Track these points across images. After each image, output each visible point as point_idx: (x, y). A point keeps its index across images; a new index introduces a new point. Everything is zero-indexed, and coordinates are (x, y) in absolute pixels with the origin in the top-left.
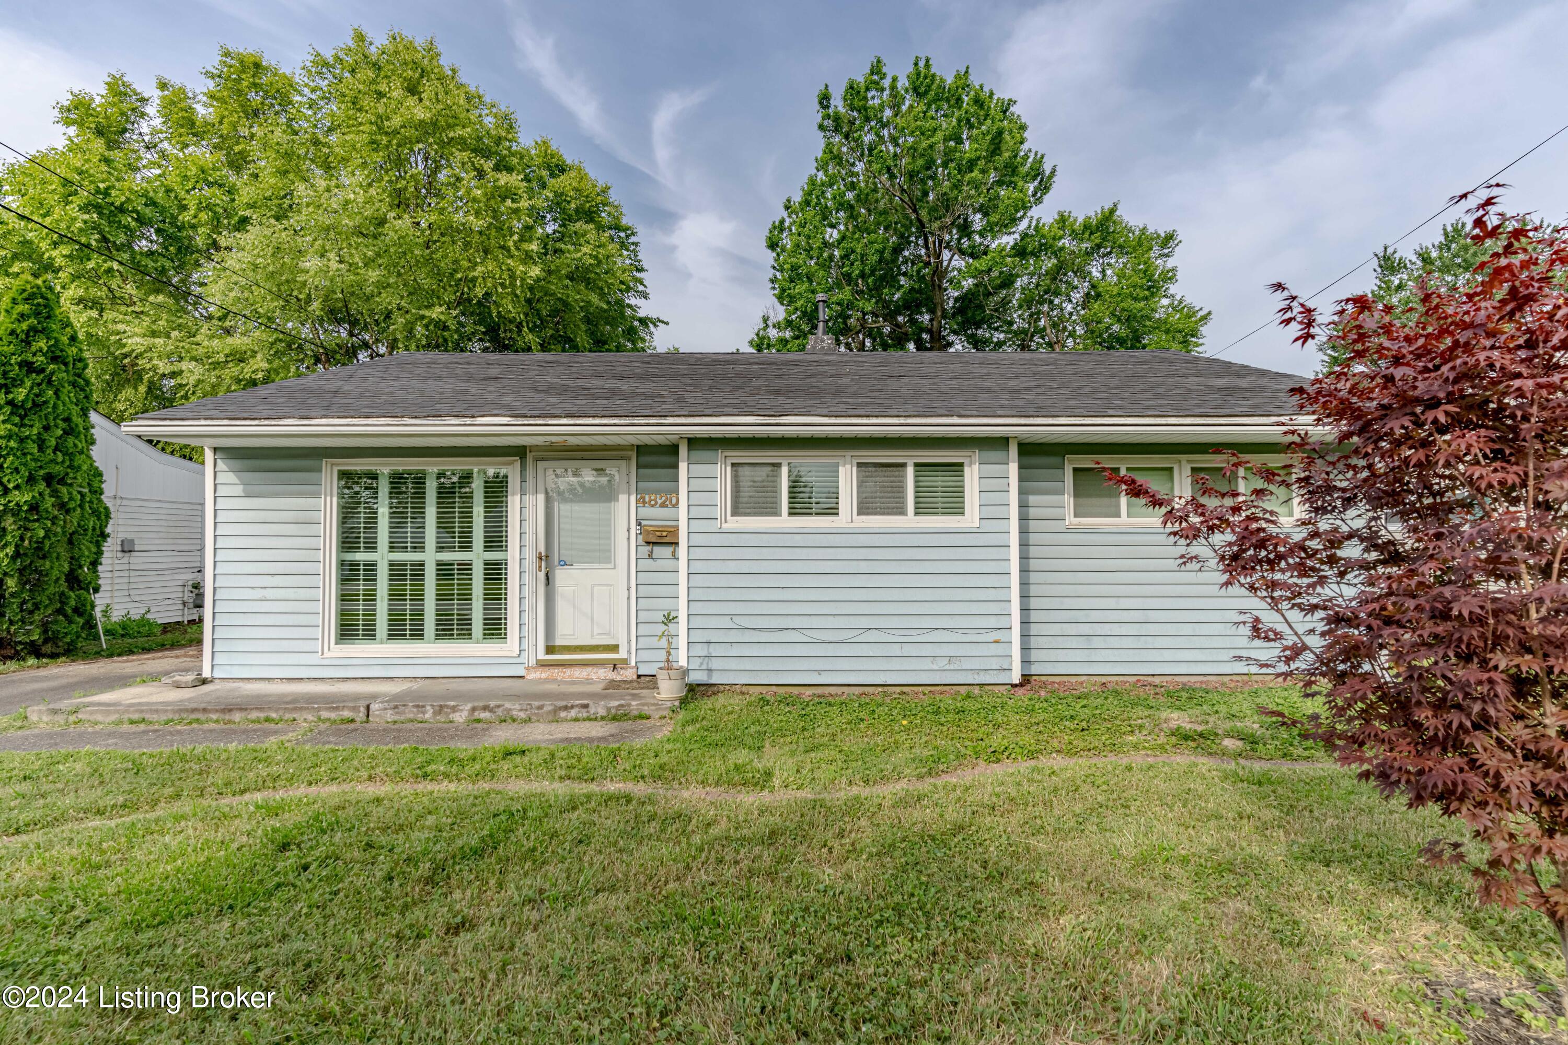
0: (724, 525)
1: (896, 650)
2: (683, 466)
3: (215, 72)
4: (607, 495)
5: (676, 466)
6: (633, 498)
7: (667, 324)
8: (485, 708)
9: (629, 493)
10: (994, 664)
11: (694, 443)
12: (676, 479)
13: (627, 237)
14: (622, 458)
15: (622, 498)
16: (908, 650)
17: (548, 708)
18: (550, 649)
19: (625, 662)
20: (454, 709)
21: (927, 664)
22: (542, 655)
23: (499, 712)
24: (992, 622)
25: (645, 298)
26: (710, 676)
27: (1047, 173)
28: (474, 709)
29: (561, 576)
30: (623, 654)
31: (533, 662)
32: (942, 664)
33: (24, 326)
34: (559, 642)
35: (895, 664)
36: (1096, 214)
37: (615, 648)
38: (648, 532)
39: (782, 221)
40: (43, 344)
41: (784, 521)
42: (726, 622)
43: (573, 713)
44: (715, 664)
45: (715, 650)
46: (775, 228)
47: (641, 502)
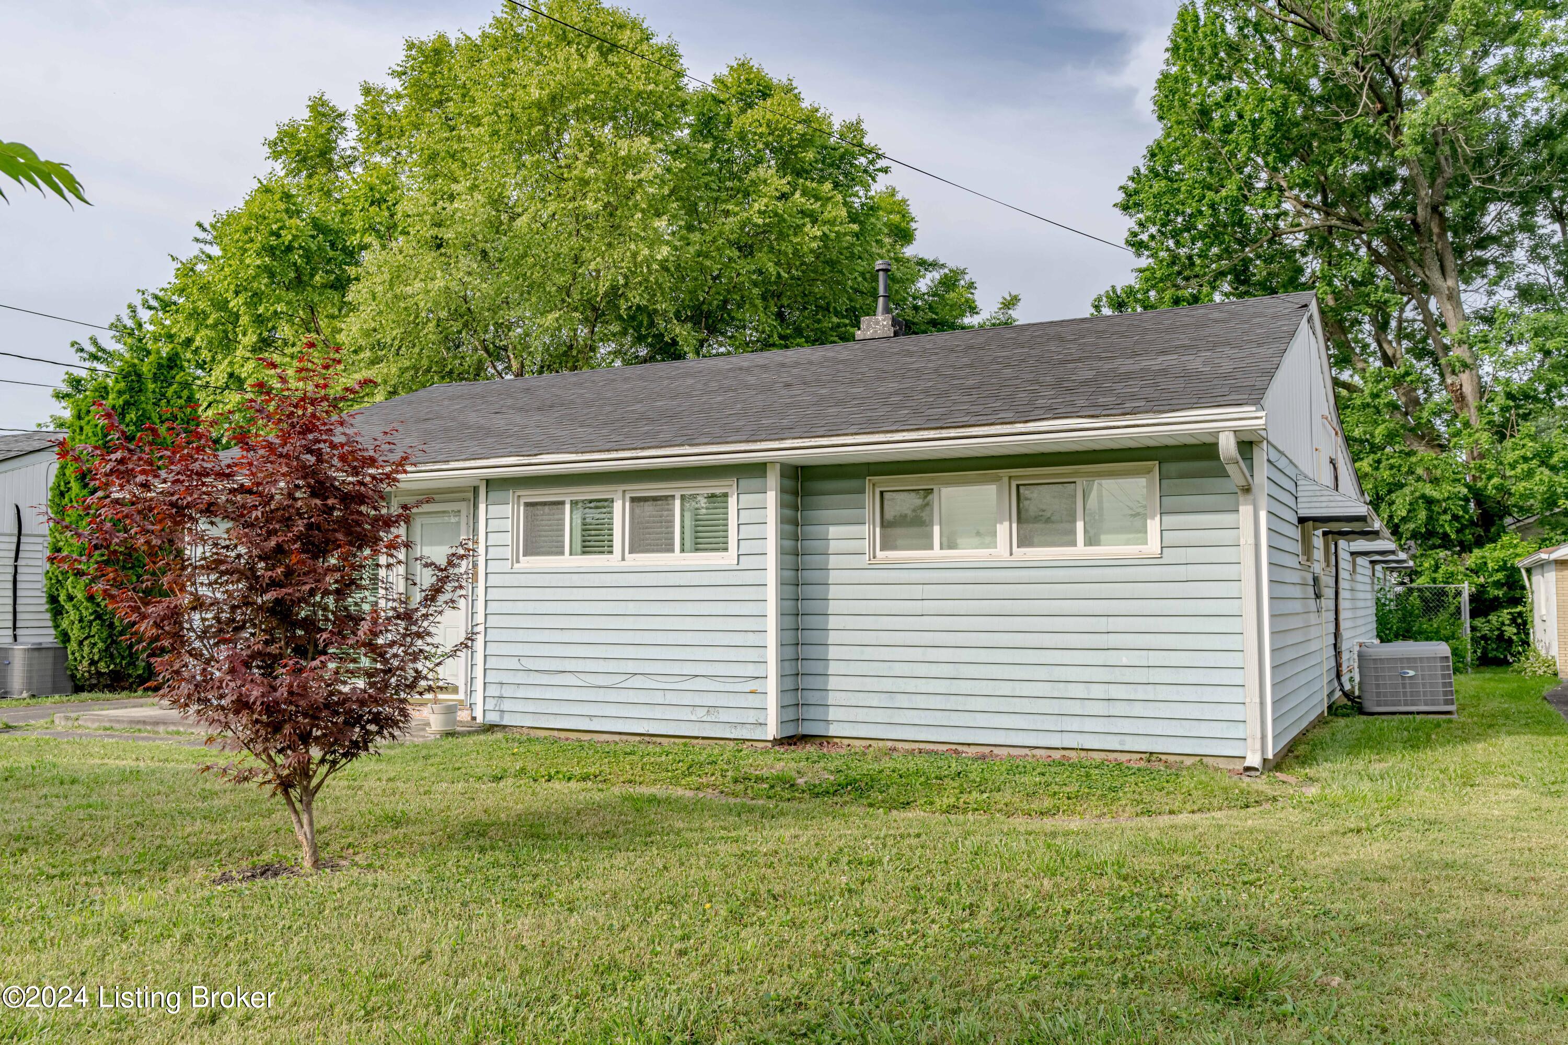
0: (516, 565)
1: (658, 698)
2: (482, 508)
3: (399, 69)
5: (479, 506)
6: (471, 539)
9: (468, 535)
10: (751, 717)
11: (490, 483)
12: (478, 517)
14: (464, 500)
15: (464, 539)
16: (671, 698)
21: (685, 714)
24: (750, 670)
26: (502, 718)
30: (461, 695)
32: (700, 714)
33: (121, 402)
35: (658, 713)
37: (456, 690)
40: (132, 416)
41: (568, 561)
42: (513, 664)
44: (507, 705)
45: (507, 691)
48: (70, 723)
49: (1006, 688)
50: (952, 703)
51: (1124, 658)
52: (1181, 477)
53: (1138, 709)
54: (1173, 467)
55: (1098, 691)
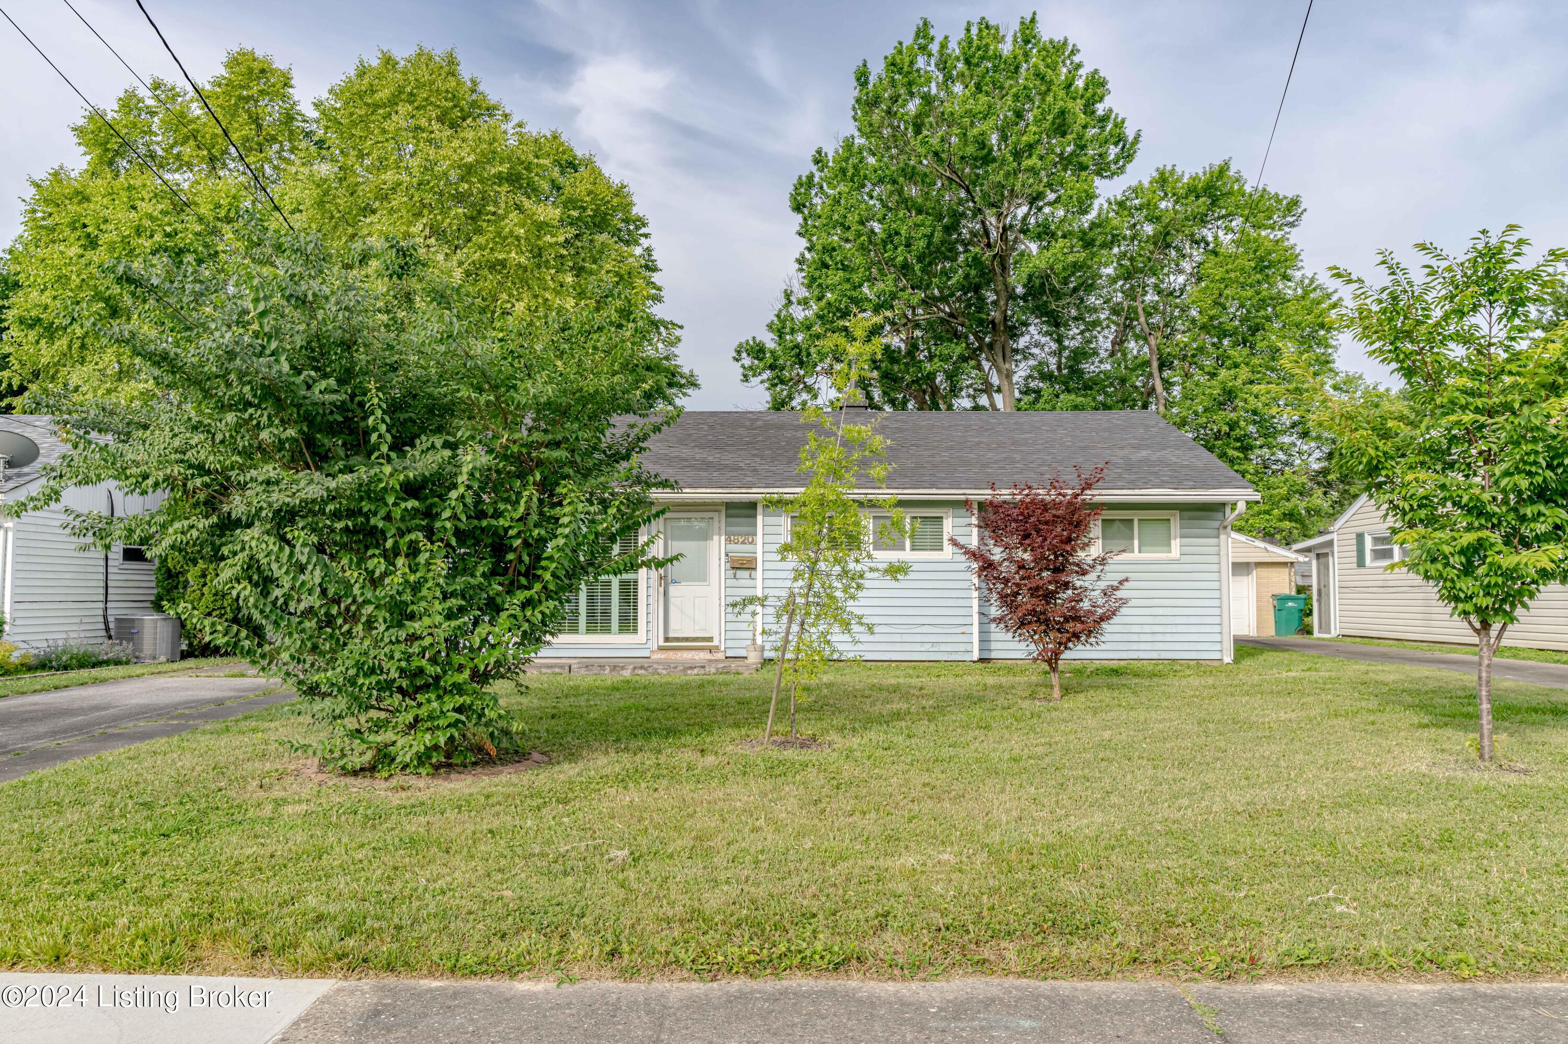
1: (898, 638)
2: (760, 518)
4: (705, 536)
5: (755, 516)
6: (723, 538)
8: (642, 668)
9: (720, 535)
10: (962, 647)
12: (755, 526)
13: (637, 228)
14: (715, 510)
15: (716, 538)
16: (906, 638)
17: (680, 668)
18: (667, 639)
19: (717, 648)
20: (623, 668)
21: (917, 647)
22: (662, 643)
23: (650, 670)
24: (961, 621)
25: (659, 301)
26: (777, 654)
27: (1131, 139)
28: (635, 668)
29: (673, 590)
30: (716, 642)
31: (655, 647)
32: (927, 647)
34: (671, 635)
35: (898, 647)
36: (1205, 173)
37: (710, 639)
38: (733, 561)
39: (811, 177)
43: (696, 671)
46: (801, 185)
47: (729, 541)
51: (1161, 611)
52: (1190, 519)
53: (1168, 637)
54: (1186, 514)
55: (1147, 629)
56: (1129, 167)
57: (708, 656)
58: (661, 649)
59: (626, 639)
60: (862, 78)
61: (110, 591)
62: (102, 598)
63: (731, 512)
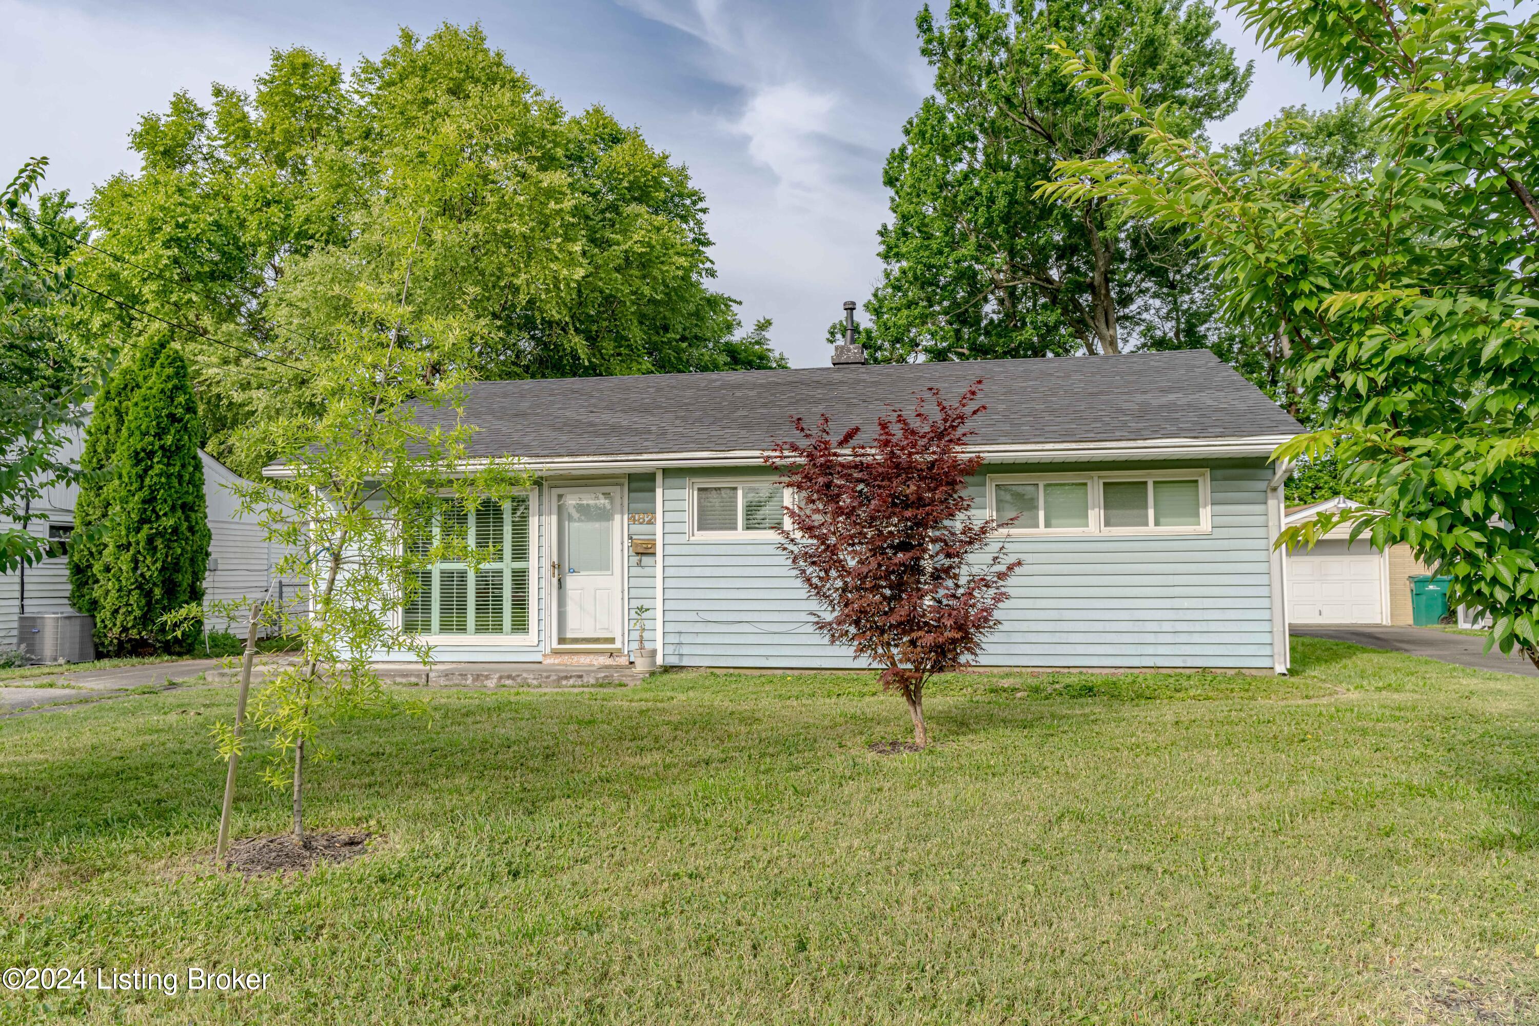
0: (692, 538)
2: (659, 491)
3: (267, 78)
4: (605, 516)
5: (654, 490)
6: (626, 517)
7: (740, 303)
8: (509, 677)
9: (622, 514)
11: (667, 472)
12: (654, 501)
13: (694, 203)
14: (617, 484)
15: (617, 517)
17: (554, 678)
18: (562, 640)
19: (619, 651)
20: (487, 677)
22: (555, 645)
23: (519, 680)
25: (713, 276)
26: (681, 660)
27: (1242, 71)
28: (501, 678)
29: (571, 581)
30: (618, 645)
31: (548, 651)
34: (569, 635)
35: (829, 651)
37: (612, 640)
38: (637, 545)
40: (181, 399)
41: (740, 534)
42: (692, 616)
43: (571, 682)
44: (685, 650)
45: (685, 639)
46: (894, 158)
47: (632, 520)
48: (226, 679)
49: (1099, 626)
50: (1056, 638)
51: (1186, 603)
52: (1225, 479)
53: (1196, 638)
54: (1220, 473)
55: (1167, 627)
56: (1241, 104)
57: (603, 660)
58: (556, 652)
59: (518, 639)
60: (924, 23)
61: (26, 587)
62: (18, 595)
63: (635, 485)
